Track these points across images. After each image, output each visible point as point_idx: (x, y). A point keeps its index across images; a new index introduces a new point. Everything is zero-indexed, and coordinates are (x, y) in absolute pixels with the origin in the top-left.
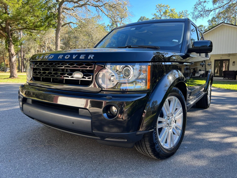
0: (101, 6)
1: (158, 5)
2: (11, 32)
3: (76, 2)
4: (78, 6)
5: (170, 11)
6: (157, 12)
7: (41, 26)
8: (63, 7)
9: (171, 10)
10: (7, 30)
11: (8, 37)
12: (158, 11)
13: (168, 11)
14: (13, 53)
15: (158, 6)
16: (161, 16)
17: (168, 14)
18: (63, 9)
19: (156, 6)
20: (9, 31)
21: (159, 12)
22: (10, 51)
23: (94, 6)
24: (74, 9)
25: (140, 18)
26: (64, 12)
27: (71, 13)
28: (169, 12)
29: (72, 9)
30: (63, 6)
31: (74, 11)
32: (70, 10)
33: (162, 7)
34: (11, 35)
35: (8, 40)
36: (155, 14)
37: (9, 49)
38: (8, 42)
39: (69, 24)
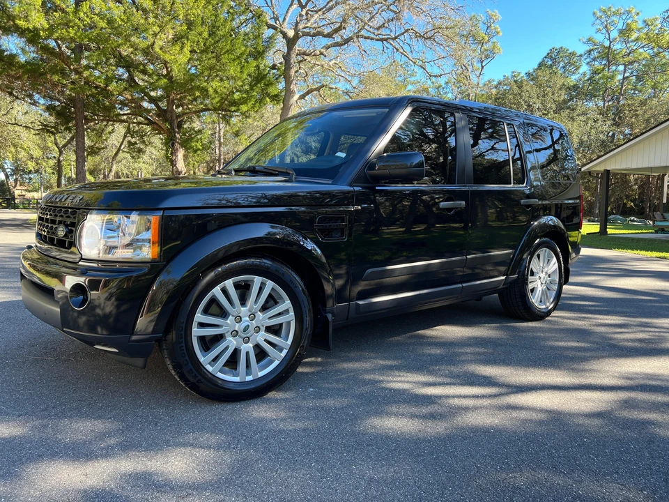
0: (396, 38)
1: (600, 10)
2: (179, 120)
3: (328, 34)
4: (337, 45)
5: (640, 25)
6: (599, 31)
7: (244, 101)
8: (297, 51)
9: (645, 21)
10: (169, 115)
11: (171, 132)
12: (601, 27)
13: (634, 26)
14: (180, 169)
15: (599, 14)
16: (611, 42)
17: (634, 36)
18: (297, 55)
19: (594, 14)
20: (175, 118)
21: (604, 31)
22: (175, 165)
23: (377, 40)
24: (325, 53)
25: (548, 54)
26: (305, 60)
27: (323, 63)
28: (639, 30)
29: (321, 54)
30: (297, 48)
31: (325, 56)
32: (314, 55)
33: (615, 14)
34: (180, 126)
35: (171, 139)
36: (589, 40)
37: (173, 161)
38: (170, 144)
39: (318, 89)
